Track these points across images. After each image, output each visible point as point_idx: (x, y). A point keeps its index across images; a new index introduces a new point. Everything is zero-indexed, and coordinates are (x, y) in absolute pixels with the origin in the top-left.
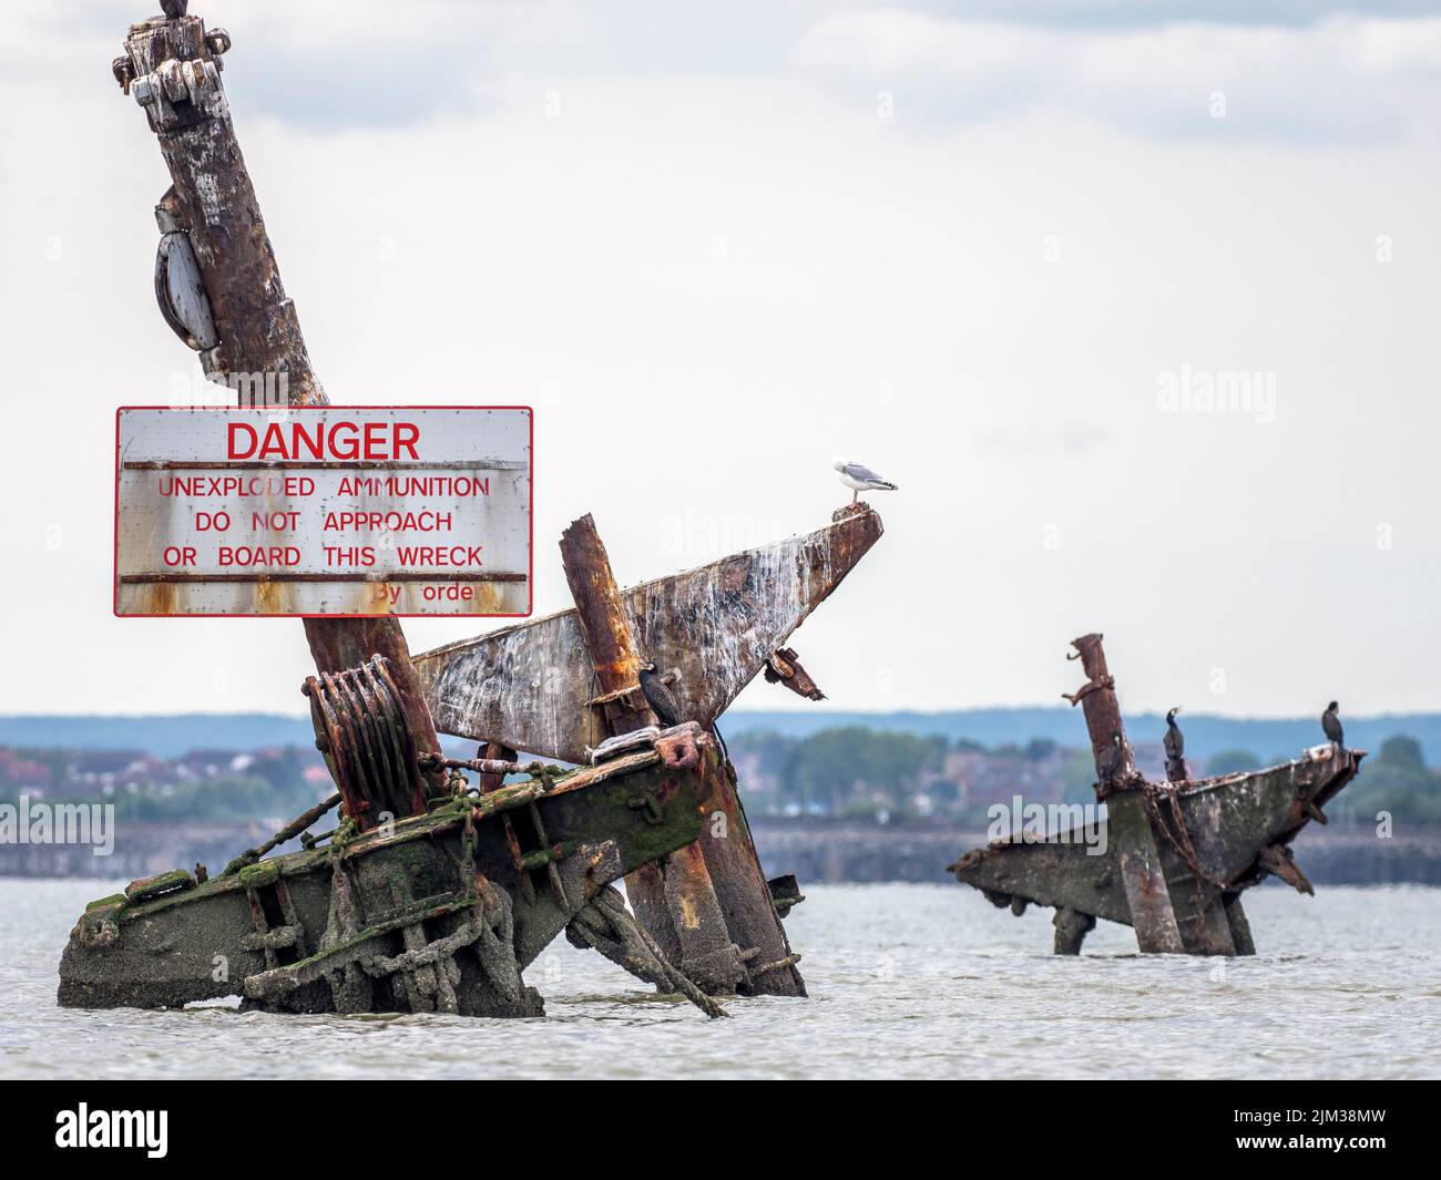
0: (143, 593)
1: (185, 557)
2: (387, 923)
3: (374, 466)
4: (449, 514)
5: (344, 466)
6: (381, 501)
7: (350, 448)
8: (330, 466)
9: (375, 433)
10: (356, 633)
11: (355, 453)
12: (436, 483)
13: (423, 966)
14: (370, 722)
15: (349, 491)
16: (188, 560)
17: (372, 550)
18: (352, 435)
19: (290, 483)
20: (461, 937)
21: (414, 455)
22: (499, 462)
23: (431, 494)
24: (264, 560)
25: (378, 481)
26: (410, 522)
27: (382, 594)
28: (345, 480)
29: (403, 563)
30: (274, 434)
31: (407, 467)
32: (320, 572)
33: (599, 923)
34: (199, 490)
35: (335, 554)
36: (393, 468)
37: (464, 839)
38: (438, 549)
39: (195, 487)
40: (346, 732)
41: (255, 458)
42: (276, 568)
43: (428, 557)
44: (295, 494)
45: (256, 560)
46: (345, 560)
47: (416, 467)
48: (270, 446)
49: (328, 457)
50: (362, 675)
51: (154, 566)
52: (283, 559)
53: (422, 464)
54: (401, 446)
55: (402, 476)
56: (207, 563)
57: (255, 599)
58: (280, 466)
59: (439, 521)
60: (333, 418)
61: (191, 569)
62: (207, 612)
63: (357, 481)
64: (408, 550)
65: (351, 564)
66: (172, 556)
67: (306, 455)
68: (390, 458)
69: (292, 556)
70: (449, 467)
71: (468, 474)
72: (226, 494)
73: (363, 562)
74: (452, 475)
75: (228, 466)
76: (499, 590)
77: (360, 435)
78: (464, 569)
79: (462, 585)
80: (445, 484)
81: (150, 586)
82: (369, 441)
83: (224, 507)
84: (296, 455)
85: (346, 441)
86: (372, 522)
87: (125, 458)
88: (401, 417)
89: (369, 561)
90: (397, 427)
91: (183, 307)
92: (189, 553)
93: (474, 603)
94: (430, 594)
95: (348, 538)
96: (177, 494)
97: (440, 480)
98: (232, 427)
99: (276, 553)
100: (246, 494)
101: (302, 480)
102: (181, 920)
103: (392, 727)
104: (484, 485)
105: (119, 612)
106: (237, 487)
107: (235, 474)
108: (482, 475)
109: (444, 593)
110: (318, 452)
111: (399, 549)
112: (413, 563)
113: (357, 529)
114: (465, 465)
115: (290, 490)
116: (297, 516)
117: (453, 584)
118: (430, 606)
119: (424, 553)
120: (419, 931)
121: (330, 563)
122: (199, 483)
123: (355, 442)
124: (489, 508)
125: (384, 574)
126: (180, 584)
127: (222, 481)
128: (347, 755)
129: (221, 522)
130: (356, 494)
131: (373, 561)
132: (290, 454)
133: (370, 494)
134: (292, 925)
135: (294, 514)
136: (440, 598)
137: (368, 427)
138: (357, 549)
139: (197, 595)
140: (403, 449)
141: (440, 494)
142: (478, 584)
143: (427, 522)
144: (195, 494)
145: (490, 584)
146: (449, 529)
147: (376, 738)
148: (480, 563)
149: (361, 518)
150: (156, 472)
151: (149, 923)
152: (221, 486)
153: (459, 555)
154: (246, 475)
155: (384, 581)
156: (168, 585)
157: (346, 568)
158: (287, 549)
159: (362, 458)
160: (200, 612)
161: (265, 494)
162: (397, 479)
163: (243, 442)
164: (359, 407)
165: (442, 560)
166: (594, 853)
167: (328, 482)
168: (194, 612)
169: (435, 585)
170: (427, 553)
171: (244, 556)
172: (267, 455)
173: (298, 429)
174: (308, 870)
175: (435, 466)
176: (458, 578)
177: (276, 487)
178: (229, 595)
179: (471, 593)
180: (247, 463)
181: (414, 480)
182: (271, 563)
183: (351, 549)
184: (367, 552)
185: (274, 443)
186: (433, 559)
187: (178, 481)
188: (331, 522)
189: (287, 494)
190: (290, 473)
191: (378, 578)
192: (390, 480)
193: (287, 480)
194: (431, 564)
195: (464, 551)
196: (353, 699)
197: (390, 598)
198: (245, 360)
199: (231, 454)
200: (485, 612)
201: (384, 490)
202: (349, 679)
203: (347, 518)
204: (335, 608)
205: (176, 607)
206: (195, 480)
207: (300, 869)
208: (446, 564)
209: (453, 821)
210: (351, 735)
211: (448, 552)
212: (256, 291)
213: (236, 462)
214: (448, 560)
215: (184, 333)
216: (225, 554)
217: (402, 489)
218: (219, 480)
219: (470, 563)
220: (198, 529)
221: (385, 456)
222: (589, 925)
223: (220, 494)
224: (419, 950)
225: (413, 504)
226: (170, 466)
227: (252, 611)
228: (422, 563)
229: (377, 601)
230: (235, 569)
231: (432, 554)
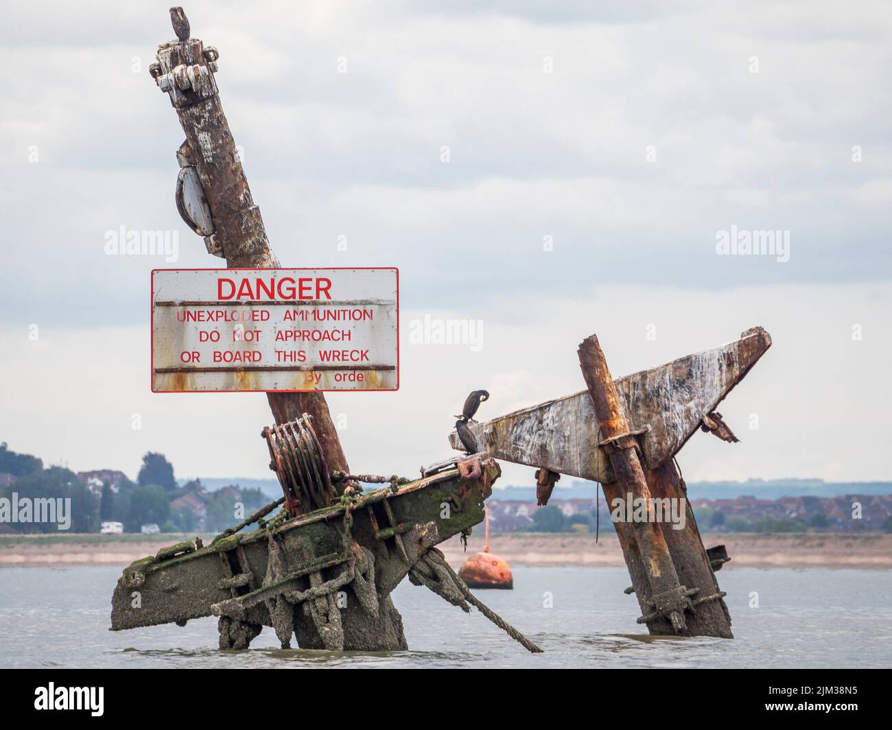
0: (169, 379)
1: (193, 357)
2: (299, 572)
3: (304, 303)
4: (349, 331)
5: (287, 303)
6: (309, 324)
7: (290, 293)
8: (279, 303)
9: (305, 284)
10: (296, 401)
11: (293, 296)
12: (342, 313)
13: (320, 596)
14: (299, 453)
15: (290, 318)
16: (195, 359)
17: (304, 352)
18: (292, 286)
19: (255, 313)
20: (343, 579)
21: (328, 297)
22: (379, 300)
23: (339, 319)
24: (240, 359)
25: (307, 312)
26: (326, 336)
27: (311, 378)
28: (288, 311)
29: (323, 360)
30: (245, 284)
31: (324, 304)
32: (273, 366)
33: (427, 570)
34: (201, 318)
35: (282, 355)
36: (316, 304)
37: (345, 521)
38: (343, 352)
39: (199, 316)
40: (285, 459)
41: (234, 299)
42: (248, 363)
43: (337, 357)
44: (258, 320)
45: (235, 359)
46: (288, 359)
47: (329, 304)
48: (243, 292)
49: (277, 298)
50: (296, 426)
51: (175, 363)
52: (251, 358)
53: (333, 302)
54: (320, 292)
55: (321, 309)
56: (206, 361)
57: (235, 382)
58: (249, 304)
59: (343, 335)
60: (280, 275)
61: (197, 364)
62: (206, 389)
63: (295, 312)
64: (325, 352)
65: (291, 360)
66: (186, 357)
67: (264, 297)
68: (314, 299)
69: (257, 356)
70: (349, 303)
71: (361, 308)
72: (217, 320)
73: (299, 360)
74: (352, 308)
75: (218, 304)
76: (379, 375)
77: (296, 285)
78: (359, 363)
79: (357, 373)
80: (347, 313)
81: (173, 374)
82: (301, 288)
83: (216, 328)
84: (258, 297)
85: (288, 289)
86: (304, 336)
87: (157, 299)
88: (321, 274)
89: (302, 358)
90: (318, 280)
91: (192, 210)
92: (196, 355)
93: (365, 383)
94: (338, 378)
95: (290, 346)
96: (188, 320)
97: (344, 311)
98: (220, 281)
99: (247, 354)
100: (230, 321)
101: (262, 312)
102: (184, 572)
103: (312, 456)
104: (370, 314)
105: (155, 390)
106: (224, 317)
107: (222, 309)
108: (369, 308)
109: (347, 377)
110: (271, 295)
111: (320, 352)
112: (328, 360)
113: (295, 340)
114: (359, 302)
115: (255, 318)
116: (259, 333)
117: (352, 372)
118: (339, 385)
119: (335, 354)
120: (319, 576)
121: (279, 360)
122: (201, 314)
123: (294, 289)
124: (373, 327)
125: (311, 366)
126: (191, 374)
127: (215, 313)
128: (285, 472)
129: (215, 336)
130: (294, 320)
131: (305, 359)
132: (255, 296)
133: (303, 319)
134: (246, 573)
135: (258, 332)
136: (344, 380)
137: (301, 280)
138: (295, 352)
139: (200, 380)
140: (322, 293)
141: (344, 319)
142: (367, 372)
143: (336, 336)
144: (199, 320)
145: (374, 372)
146: (349, 339)
147: (303, 462)
148: (367, 359)
149: (298, 334)
150: (175, 308)
151: (164, 573)
152: (214, 316)
153: (355, 356)
154: (229, 309)
155: (311, 371)
156: (183, 374)
157: (288, 363)
158: (254, 352)
159: (297, 299)
160: (203, 389)
161: (240, 321)
162: (318, 311)
163: (227, 290)
164: (295, 269)
165: (345, 358)
166: (423, 529)
167: (278, 312)
168: (199, 389)
169: (342, 373)
170: (336, 354)
171: (228, 357)
172: (242, 297)
173: (259, 282)
174: (255, 540)
175: (341, 303)
176: (355, 368)
177: (247, 316)
178: (219, 379)
179: (363, 377)
180: (229, 302)
181: (329, 312)
182: (244, 360)
183: (291, 352)
184: (301, 354)
185: (245, 290)
186: (340, 357)
187: (189, 313)
188: (280, 336)
189: (253, 320)
190: (255, 308)
191: (307, 369)
192: (314, 312)
193: (253, 312)
194: (339, 360)
195: (358, 352)
196: (289, 439)
197: (315, 381)
198: (229, 241)
199: (220, 297)
200: (371, 389)
201: (311, 317)
202: (288, 428)
203: (289, 334)
204: (283, 387)
205: (188, 386)
206: (199, 312)
207: (250, 540)
208: (348, 360)
209: (339, 511)
210: (288, 461)
211: (349, 353)
212: (235, 201)
213: (222, 302)
214: (349, 357)
215: (194, 226)
216: (217, 355)
217: (321, 316)
218: (213, 312)
219: (362, 360)
220: (201, 340)
221: (311, 298)
222: (420, 572)
223: (213, 320)
224: (318, 587)
225: (328, 325)
226: (184, 304)
227: (234, 389)
228: (334, 360)
229: (307, 382)
230: (223, 364)
231: (339, 354)
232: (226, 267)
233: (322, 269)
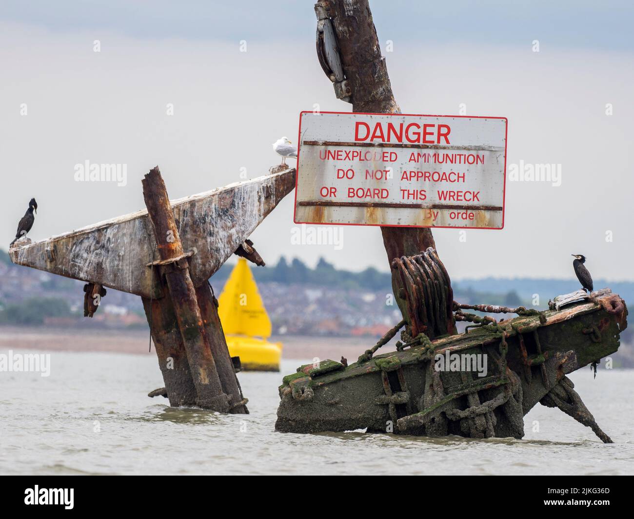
0: (309, 211)
1: (331, 192)
2: (460, 392)
3: (427, 147)
4: (464, 174)
5: (413, 146)
6: (429, 166)
7: (416, 136)
8: (406, 146)
9: (429, 130)
10: (414, 235)
11: (418, 140)
12: (458, 157)
13: (479, 415)
14: (432, 284)
15: (415, 160)
16: (332, 194)
17: (425, 191)
18: (417, 130)
19: (385, 155)
20: (499, 400)
21: (448, 142)
22: (490, 147)
23: (455, 163)
24: (370, 196)
25: (429, 155)
26: (444, 178)
27: (429, 215)
28: (413, 154)
29: (440, 199)
30: (378, 129)
31: (444, 148)
32: (398, 203)
34: (339, 157)
35: (406, 193)
36: (437, 148)
37: (500, 347)
38: (458, 192)
39: (338, 155)
40: (419, 289)
41: (368, 141)
42: (377, 200)
43: (453, 196)
44: (388, 161)
45: (366, 195)
46: (411, 196)
47: (448, 148)
48: (376, 135)
49: (405, 141)
50: (423, 257)
51: (315, 197)
52: (380, 195)
53: (452, 147)
54: (441, 137)
55: (441, 153)
56: (342, 196)
57: (365, 215)
58: (381, 145)
59: (459, 177)
60: (408, 121)
61: (334, 199)
62: (340, 222)
63: (419, 154)
64: (443, 192)
65: (414, 198)
66: (325, 192)
67: (394, 140)
68: (436, 143)
69: (385, 195)
70: (465, 148)
71: (474, 153)
72: (353, 160)
73: (420, 198)
74: (467, 153)
75: (355, 145)
76: (487, 215)
77: (421, 131)
78: (471, 203)
79: (469, 212)
80: (463, 157)
81: (312, 208)
82: (425, 133)
83: (352, 166)
84: (389, 140)
85: (414, 133)
86: (425, 177)
87: (303, 139)
88: (442, 121)
89: (423, 197)
90: (440, 127)
91: (330, 58)
92: (333, 190)
93: (475, 221)
94: (453, 216)
95: (413, 185)
96: (328, 159)
97: (460, 155)
98: (358, 124)
99: (377, 192)
100: (363, 160)
101: (391, 153)
102: (344, 387)
103: (442, 286)
104: (482, 159)
105: (297, 221)
106: (359, 157)
107: (358, 149)
108: (481, 153)
109: (460, 216)
110: (400, 139)
111: (438, 191)
112: (445, 199)
113: (418, 180)
114: (473, 148)
115: (385, 159)
116: (388, 173)
117: (464, 211)
118: (453, 223)
119: (451, 194)
120: (477, 396)
121: (403, 198)
122: (340, 153)
123: (419, 134)
124: (484, 171)
125: (430, 205)
126: (328, 207)
127: (351, 153)
128: (419, 300)
129: (350, 174)
130: (418, 162)
131: (426, 198)
132: (386, 139)
133: (425, 162)
134: (405, 391)
135: (386, 172)
136: (458, 218)
137: (425, 126)
138: (417, 191)
139: (336, 213)
140: (442, 138)
141: (460, 163)
142: (477, 211)
143: (453, 177)
144: (338, 159)
145: (483, 211)
146: (464, 181)
147: (434, 292)
148: (478, 200)
149: (420, 175)
150: (318, 147)
151: (326, 389)
152: (350, 155)
153: (468, 196)
154: (364, 150)
155: (430, 209)
156: (321, 207)
157: (411, 201)
158: (382, 190)
159: (421, 143)
160: (337, 222)
161: (372, 160)
162: (438, 154)
163: (363, 133)
164: (421, 115)
165: (459, 198)
166: (563, 357)
167: (404, 154)
168: (334, 222)
169: (456, 211)
170: (452, 194)
171: (360, 193)
172: (375, 139)
173: (390, 126)
174: (416, 362)
175: (458, 148)
176: (468, 208)
177: (378, 156)
178: (351, 213)
179: (473, 216)
180: (365, 143)
181: (447, 155)
182: (374, 197)
183: (414, 191)
184: (422, 193)
185: (378, 133)
186: (455, 197)
187: (329, 152)
188: (405, 176)
189: (383, 160)
190: (386, 149)
191: (427, 207)
192: (435, 155)
193: (384, 153)
194: (454, 200)
195: (471, 193)
196: (422, 271)
197: (433, 218)
198: (362, 88)
199: (357, 139)
200: (480, 226)
201: (432, 160)
202: (417, 260)
203: (413, 174)
204: (406, 222)
205: (325, 220)
206: (338, 151)
207: (411, 361)
208: (462, 200)
209: (495, 338)
210: (422, 290)
211: (462, 194)
212: (370, 51)
213: (359, 143)
214: (462, 198)
215: (329, 72)
216: (351, 192)
217: (441, 160)
218: (350, 151)
219: (474, 200)
220: (338, 178)
221: (433, 142)
222: (557, 395)
223: (350, 159)
224: (476, 407)
225: (446, 167)
226: (326, 144)
227: (363, 223)
228: (450, 199)
229: (427, 219)
230: (356, 200)
231: (454, 195)
232: (352, 112)
233: (444, 116)
